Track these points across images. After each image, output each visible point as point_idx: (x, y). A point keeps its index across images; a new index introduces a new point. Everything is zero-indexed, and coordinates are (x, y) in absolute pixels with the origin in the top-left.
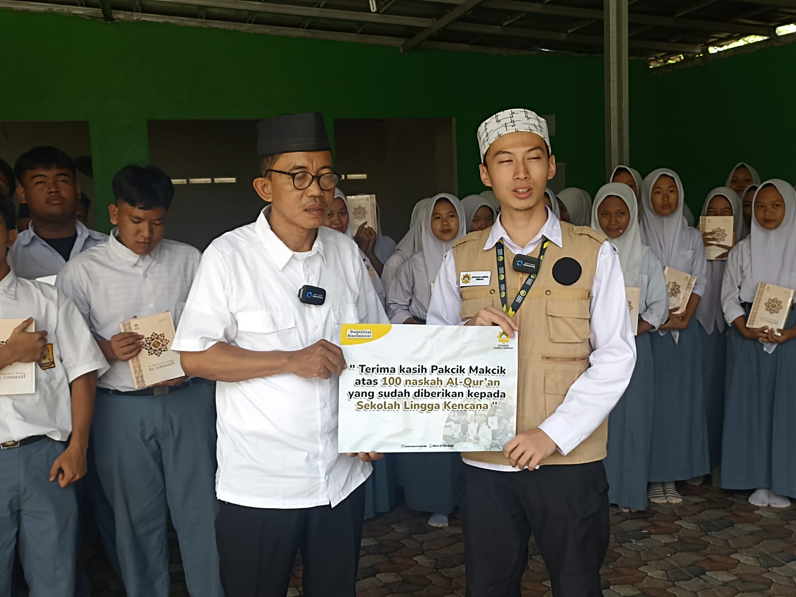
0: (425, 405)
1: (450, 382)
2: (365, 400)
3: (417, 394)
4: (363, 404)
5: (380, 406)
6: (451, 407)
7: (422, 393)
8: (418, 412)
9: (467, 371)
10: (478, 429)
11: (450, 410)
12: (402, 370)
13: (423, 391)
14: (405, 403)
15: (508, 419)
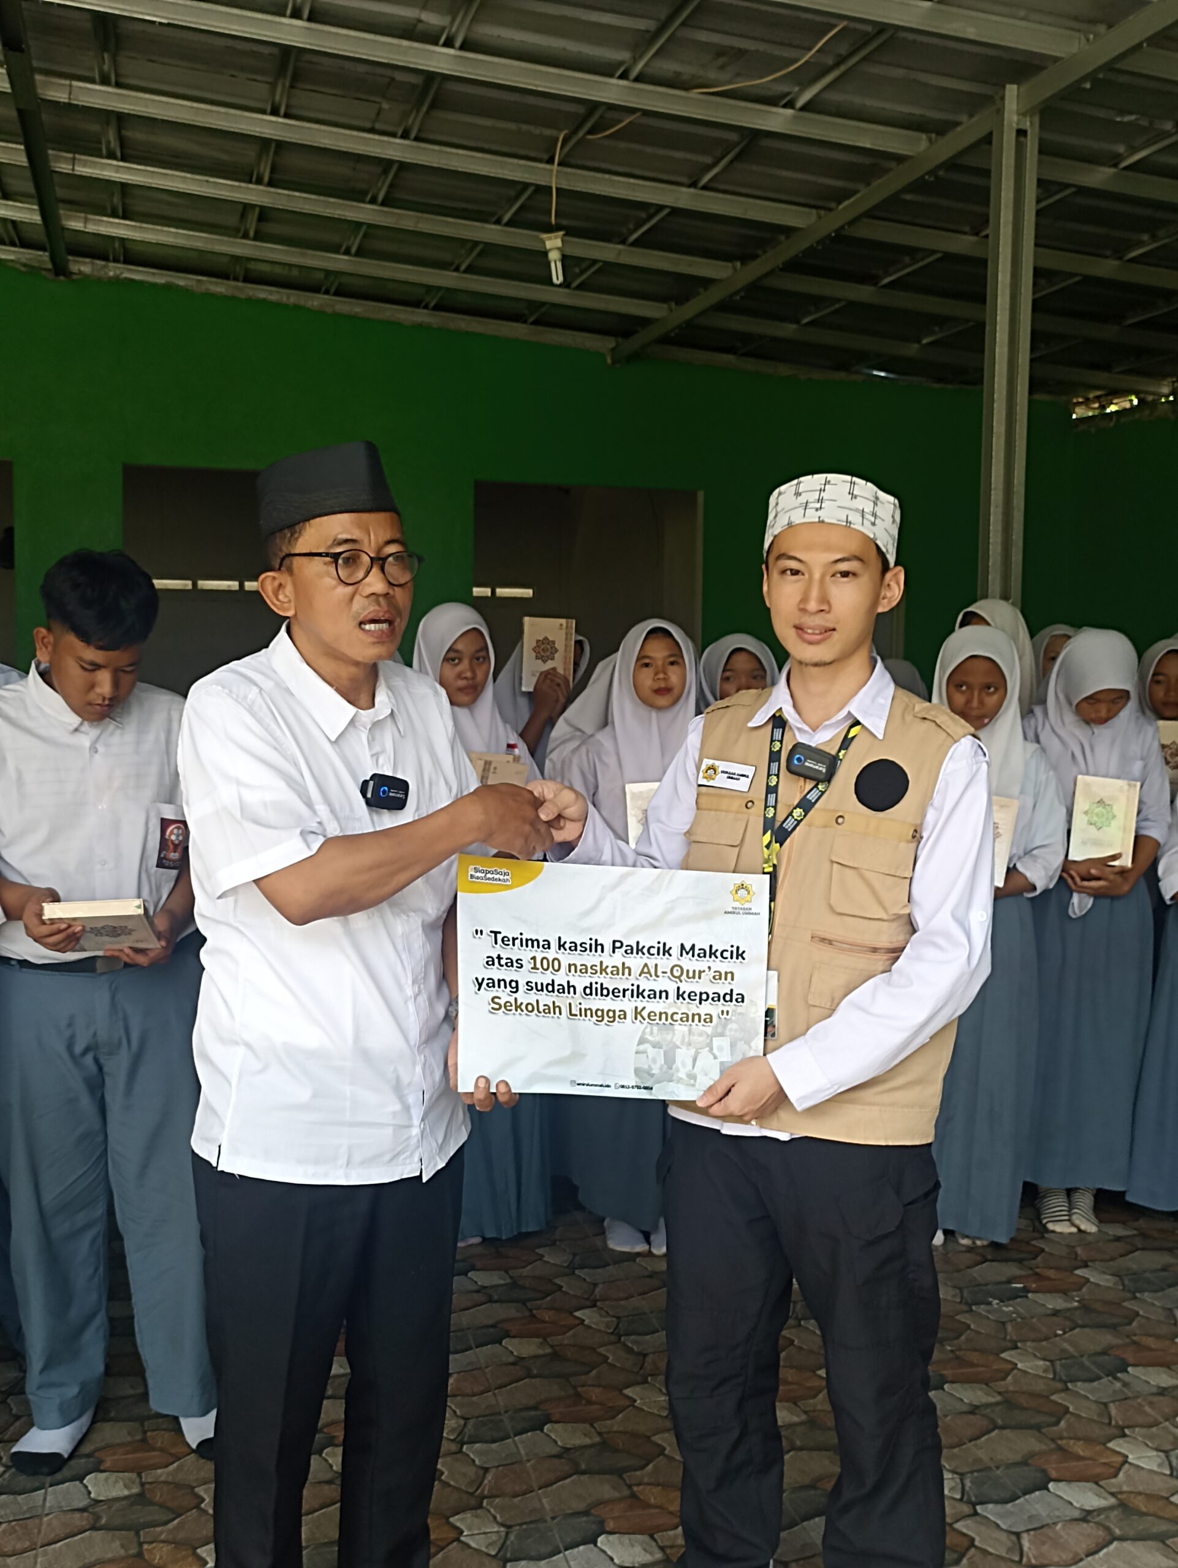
0: (602, 1011)
1: (645, 971)
2: (504, 995)
3: (588, 991)
4: (502, 1002)
5: (530, 1008)
6: (646, 1016)
7: (596, 989)
8: (592, 1023)
9: (676, 952)
10: (695, 1060)
11: (645, 1022)
12: (561, 946)
13: (599, 986)
14: (570, 1004)
15: (748, 1043)
